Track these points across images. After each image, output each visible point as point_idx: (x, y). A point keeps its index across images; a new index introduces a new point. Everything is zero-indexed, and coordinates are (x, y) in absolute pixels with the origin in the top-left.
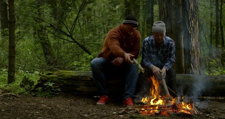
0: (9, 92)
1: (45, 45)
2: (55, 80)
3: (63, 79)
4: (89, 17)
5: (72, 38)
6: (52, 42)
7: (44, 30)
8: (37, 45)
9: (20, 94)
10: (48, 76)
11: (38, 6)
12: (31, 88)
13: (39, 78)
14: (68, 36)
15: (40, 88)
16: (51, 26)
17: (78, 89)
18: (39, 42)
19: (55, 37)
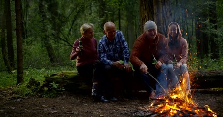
0: (16, 93)
1: (49, 48)
2: (59, 80)
3: (67, 79)
4: (76, 30)
5: (68, 43)
6: (54, 46)
7: (47, 38)
8: (43, 48)
9: (26, 95)
10: (52, 77)
11: (43, 21)
12: (37, 89)
13: (44, 79)
14: (65, 41)
15: (46, 89)
16: (53, 34)
17: (80, 88)
18: (44, 46)
19: (56, 42)
